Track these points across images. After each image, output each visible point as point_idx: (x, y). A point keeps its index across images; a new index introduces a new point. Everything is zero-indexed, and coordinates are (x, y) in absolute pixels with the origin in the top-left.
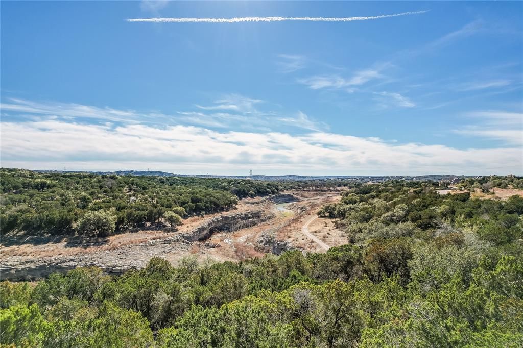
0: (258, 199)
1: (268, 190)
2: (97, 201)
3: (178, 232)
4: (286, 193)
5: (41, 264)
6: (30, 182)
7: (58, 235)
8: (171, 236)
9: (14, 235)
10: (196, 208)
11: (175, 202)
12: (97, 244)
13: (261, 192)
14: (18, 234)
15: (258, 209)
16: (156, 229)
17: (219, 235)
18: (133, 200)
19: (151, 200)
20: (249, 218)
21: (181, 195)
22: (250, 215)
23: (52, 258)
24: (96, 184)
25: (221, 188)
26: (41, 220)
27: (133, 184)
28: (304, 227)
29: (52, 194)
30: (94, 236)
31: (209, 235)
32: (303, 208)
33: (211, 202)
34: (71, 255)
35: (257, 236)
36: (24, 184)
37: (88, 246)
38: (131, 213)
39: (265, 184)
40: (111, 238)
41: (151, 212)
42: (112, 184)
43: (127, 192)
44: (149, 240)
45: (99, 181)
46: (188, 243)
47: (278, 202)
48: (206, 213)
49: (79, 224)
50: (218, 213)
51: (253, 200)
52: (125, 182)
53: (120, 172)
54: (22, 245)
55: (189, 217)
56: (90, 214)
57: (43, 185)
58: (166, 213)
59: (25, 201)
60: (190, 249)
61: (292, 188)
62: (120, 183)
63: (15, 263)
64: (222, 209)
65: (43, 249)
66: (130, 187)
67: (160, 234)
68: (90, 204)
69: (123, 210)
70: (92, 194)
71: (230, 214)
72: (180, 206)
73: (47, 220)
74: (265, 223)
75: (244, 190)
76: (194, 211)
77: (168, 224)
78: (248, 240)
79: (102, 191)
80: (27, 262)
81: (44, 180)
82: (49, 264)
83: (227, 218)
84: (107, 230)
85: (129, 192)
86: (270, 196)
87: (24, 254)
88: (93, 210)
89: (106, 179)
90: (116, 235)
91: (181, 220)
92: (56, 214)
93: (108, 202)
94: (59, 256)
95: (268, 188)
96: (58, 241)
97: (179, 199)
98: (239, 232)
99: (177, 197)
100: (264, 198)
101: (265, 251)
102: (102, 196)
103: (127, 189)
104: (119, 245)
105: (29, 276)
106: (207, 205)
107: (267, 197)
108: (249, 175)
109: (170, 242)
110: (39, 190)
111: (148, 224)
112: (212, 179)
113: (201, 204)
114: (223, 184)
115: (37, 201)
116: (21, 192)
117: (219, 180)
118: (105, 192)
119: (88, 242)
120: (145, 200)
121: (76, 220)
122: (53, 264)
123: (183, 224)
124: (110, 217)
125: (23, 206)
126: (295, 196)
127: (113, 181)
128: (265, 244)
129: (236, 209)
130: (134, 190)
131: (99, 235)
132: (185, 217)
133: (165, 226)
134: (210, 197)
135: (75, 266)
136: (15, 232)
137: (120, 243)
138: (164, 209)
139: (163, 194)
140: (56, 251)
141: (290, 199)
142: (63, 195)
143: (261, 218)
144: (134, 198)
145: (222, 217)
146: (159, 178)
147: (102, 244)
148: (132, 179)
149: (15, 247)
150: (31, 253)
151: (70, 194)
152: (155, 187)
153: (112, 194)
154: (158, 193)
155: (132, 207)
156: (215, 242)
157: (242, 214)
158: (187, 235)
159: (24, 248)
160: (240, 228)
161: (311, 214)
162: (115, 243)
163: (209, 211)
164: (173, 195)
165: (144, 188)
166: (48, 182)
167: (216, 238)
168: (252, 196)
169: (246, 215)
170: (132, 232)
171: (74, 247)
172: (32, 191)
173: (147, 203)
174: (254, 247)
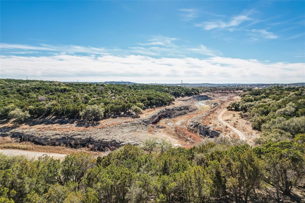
0: (186, 98)
1: (193, 92)
2: (93, 99)
3: (140, 118)
4: (203, 94)
5: (63, 136)
6: (58, 88)
7: (72, 119)
8: (136, 121)
9: (50, 118)
10: (150, 104)
11: (138, 100)
12: (93, 125)
13: (188, 94)
14: (52, 118)
15: (187, 104)
16: (127, 116)
17: (164, 120)
18: (114, 99)
19: (124, 99)
20: (182, 110)
21: (141, 96)
22: (183, 108)
23: (69, 133)
24: (93, 89)
25: (164, 91)
26: (63, 110)
27: (113, 89)
28: (219, 116)
29: (69, 95)
30: (91, 120)
31: (158, 120)
32: (215, 104)
33: (159, 100)
34: (79, 131)
35: (188, 122)
36: (55, 89)
37: (88, 126)
38: (113, 106)
39: (190, 89)
40: (101, 122)
41: (124, 106)
42: (102, 89)
43: (110, 94)
44: (123, 123)
45: (95, 88)
46: (146, 125)
47: (198, 100)
48: (156, 107)
49: (83, 113)
50: (163, 106)
51: (183, 99)
52: (109, 88)
53: (107, 82)
54: (54, 124)
55: (146, 109)
56: (89, 108)
57: (65, 90)
58: (133, 107)
59: (55, 99)
60: (148, 129)
61: (207, 91)
62: (106, 89)
63: (50, 135)
64: (166, 104)
65: (64, 127)
66: (112, 91)
67: (129, 119)
68: (90, 101)
69: (108, 105)
70: (90, 95)
71: (170, 107)
72: (141, 102)
73: (66, 110)
74: (192, 113)
75: (178, 93)
76: (149, 105)
77: (134, 113)
78: (183, 124)
79: (96, 93)
80: (56, 135)
81: (65, 87)
82: (67, 136)
83: (169, 110)
84: (99, 116)
85: (111, 94)
86: (194, 96)
87: (55, 129)
88: (91, 105)
89: (98, 86)
90: (104, 120)
91: (142, 111)
92: (71, 107)
93: (99, 100)
94: (72, 132)
95: (193, 91)
96: (72, 123)
97: (140, 98)
98: (176, 118)
99: (139, 97)
100: (190, 97)
101: (194, 131)
102: (96, 96)
103: (110, 92)
104: (106, 126)
105: (57, 143)
106: (157, 102)
107: (192, 97)
108: (181, 83)
109: (135, 124)
110: (63, 93)
111: (123, 113)
112: (158, 86)
113: (153, 101)
114: (165, 89)
115: (62, 99)
116: (54, 94)
117: (163, 86)
118: (98, 94)
119: (88, 124)
120: (121, 98)
121: (81, 110)
122: (69, 136)
123: (143, 113)
124: (100, 109)
125: (54, 102)
126: (209, 96)
127: (103, 88)
128: (194, 127)
129: (174, 104)
130: (114, 93)
131: (95, 120)
132: (144, 109)
133: (132, 114)
134: (159, 97)
135: (81, 138)
136: (51, 117)
137: (106, 125)
138: (131, 104)
139: (131, 95)
140: (71, 128)
141: (206, 98)
142: (74, 96)
143: (189, 110)
144: (114, 97)
145: (166, 109)
146: (128, 85)
147: (96, 125)
148: (113, 86)
149: (50, 125)
150: (58, 129)
151: (78, 95)
152: (126, 91)
153: (102, 95)
154: (128, 94)
155: (113, 103)
156: (162, 125)
157: (178, 107)
158: (145, 120)
159: (55, 126)
160: (177, 116)
161: (222, 108)
162: (104, 124)
163: (158, 105)
164: (137, 96)
165: (120, 92)
166: (67, 88)
167: (162, 122)
168: (183, 96)
169: (180, 108)
170: (113, 118)
171: (81, 126)
172: (59, 93)
173: (121, 101)
174: (187, 128)
